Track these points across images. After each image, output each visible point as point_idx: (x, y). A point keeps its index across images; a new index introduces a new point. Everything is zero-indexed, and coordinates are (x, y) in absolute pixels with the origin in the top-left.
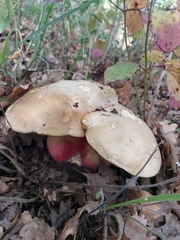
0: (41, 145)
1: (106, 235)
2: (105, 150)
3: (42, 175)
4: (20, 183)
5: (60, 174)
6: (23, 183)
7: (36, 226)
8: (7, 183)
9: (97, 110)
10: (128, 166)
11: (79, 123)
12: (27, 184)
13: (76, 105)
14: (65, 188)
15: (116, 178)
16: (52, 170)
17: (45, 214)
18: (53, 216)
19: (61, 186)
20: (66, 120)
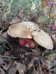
0: (17, 41)
1: (40, 66)
2: (40, 42)
3: (18, 50)
4: (12, 53)
5: (23, 50)
6: (13, 53)
7: (20, 65)
8: (9, 53)
9: (35, 31)
10: (46, 46)
11: (30, 34)
12: (14, 53)
13: (29, 29)
14: (26, 54)
15: (40, 50)
16: (21, 49)
17: (21, 61)
18: (23, 62)
19: (25, 53)
20: (27, 33)
